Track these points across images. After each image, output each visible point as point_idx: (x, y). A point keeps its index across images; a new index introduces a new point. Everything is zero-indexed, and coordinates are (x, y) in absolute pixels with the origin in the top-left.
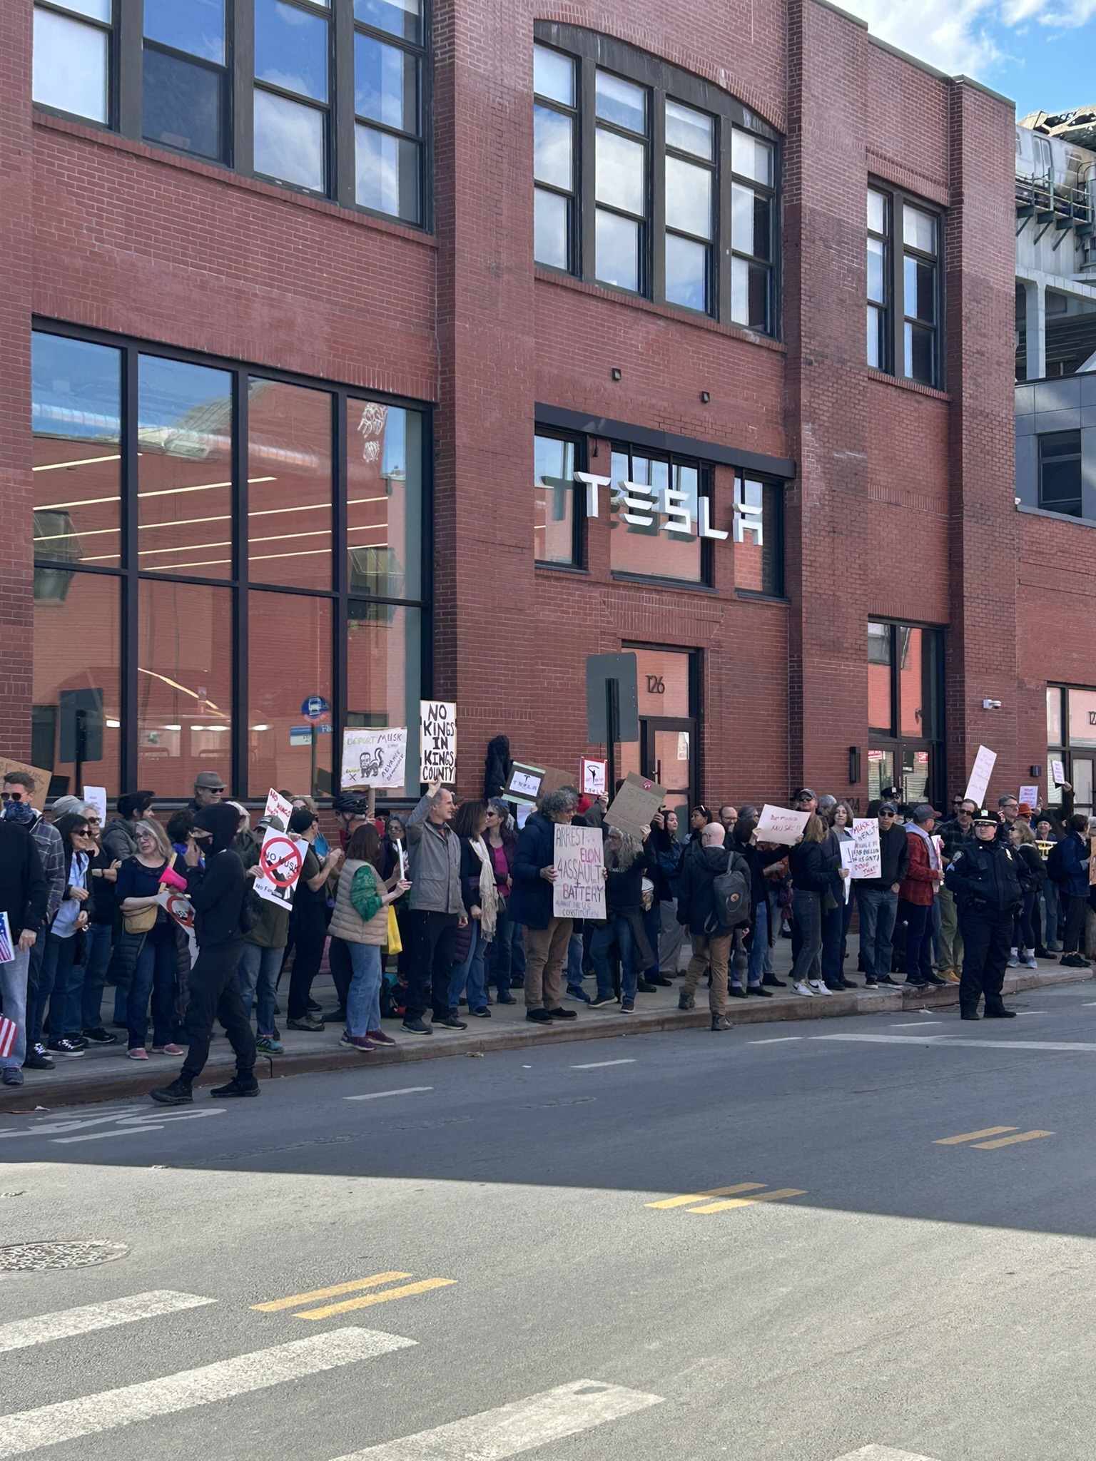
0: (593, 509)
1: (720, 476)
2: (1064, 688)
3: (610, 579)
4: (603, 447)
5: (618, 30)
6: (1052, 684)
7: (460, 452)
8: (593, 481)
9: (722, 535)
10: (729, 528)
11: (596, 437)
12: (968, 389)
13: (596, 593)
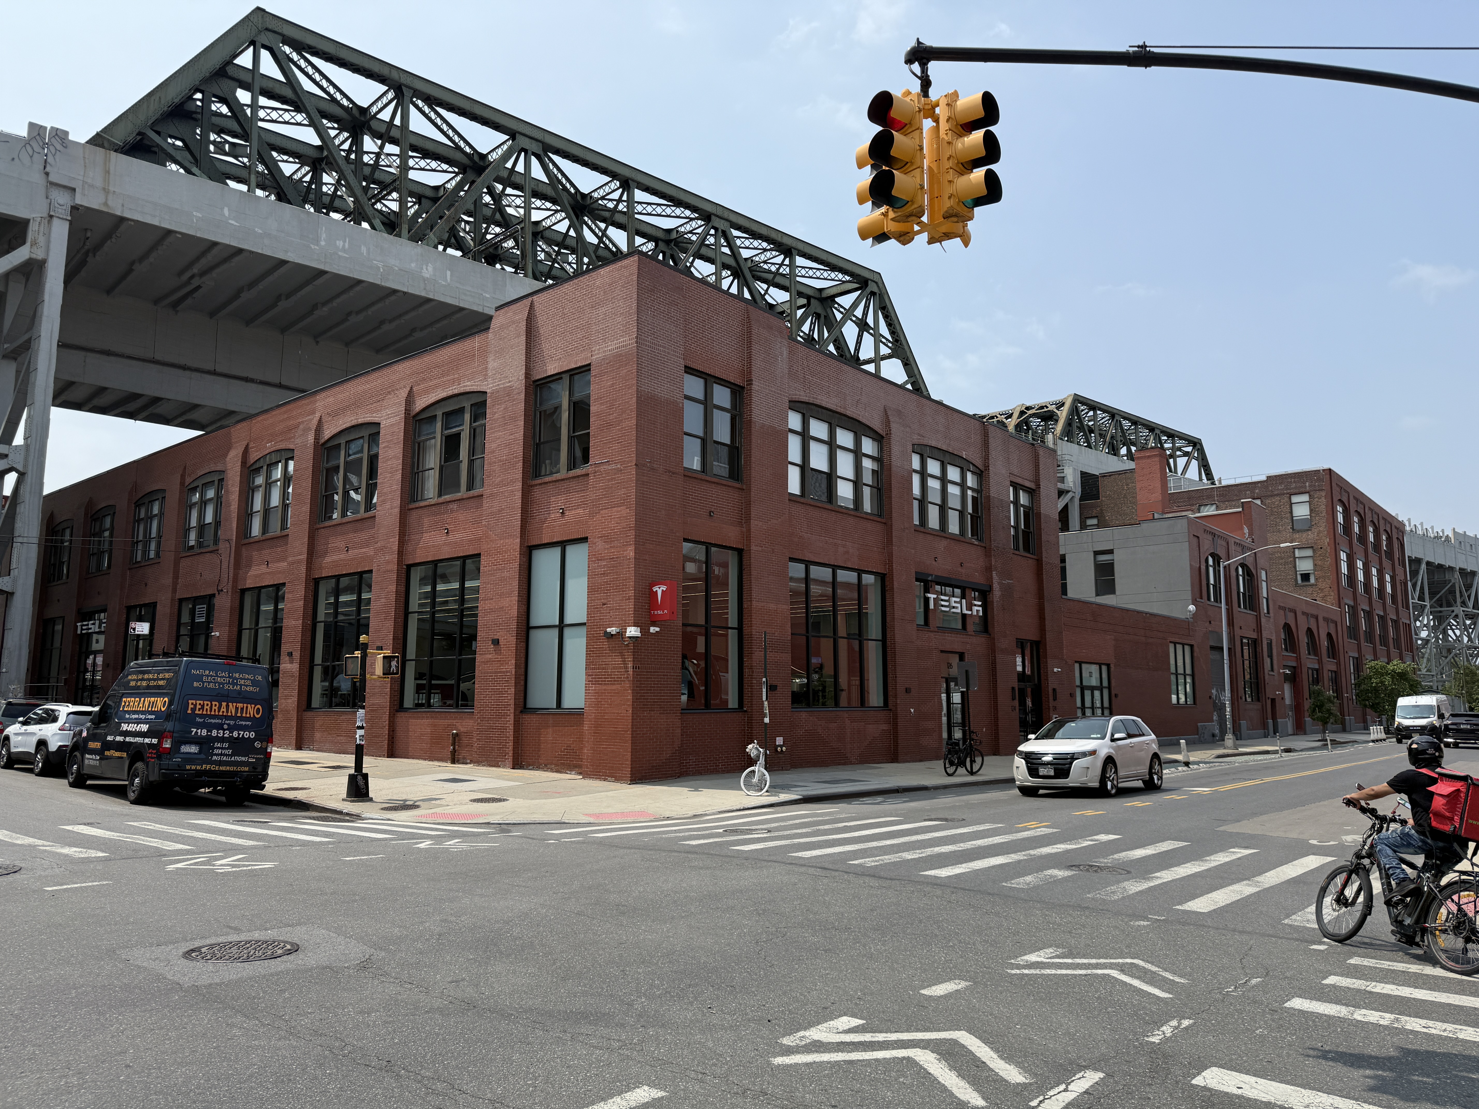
0: (932, 606)
1: (967, 591)
2: (1080, 663)
3: (936, 629)
4: (933, 584)
5: (933, 444)
6: (1076, 662)
7: (895, 590)
8: (932, 596)
9: (970, 613)
10: (971, 610)
11: (931, 581)
12: (1044, 555)
13: (932, 634)
